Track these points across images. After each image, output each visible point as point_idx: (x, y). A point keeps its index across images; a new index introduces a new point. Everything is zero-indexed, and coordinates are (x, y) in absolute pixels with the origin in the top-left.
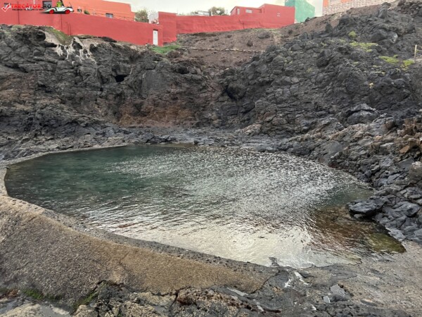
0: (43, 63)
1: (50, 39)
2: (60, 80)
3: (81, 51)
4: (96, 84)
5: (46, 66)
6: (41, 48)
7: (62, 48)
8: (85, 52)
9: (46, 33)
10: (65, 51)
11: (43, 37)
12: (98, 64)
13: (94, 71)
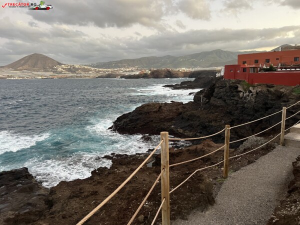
0: (233, 101)
1: (240, 89)
2: (237, 110)
3: (251, 94)
4: (250, 113)
5: (233, 102)
6: (235, 93)
7: (243, 93)
8: (252, 95)
9: (239, 86)
10: (243, 95)
11: (237, 87)
12: (255, 102)
13: (251, 106)
